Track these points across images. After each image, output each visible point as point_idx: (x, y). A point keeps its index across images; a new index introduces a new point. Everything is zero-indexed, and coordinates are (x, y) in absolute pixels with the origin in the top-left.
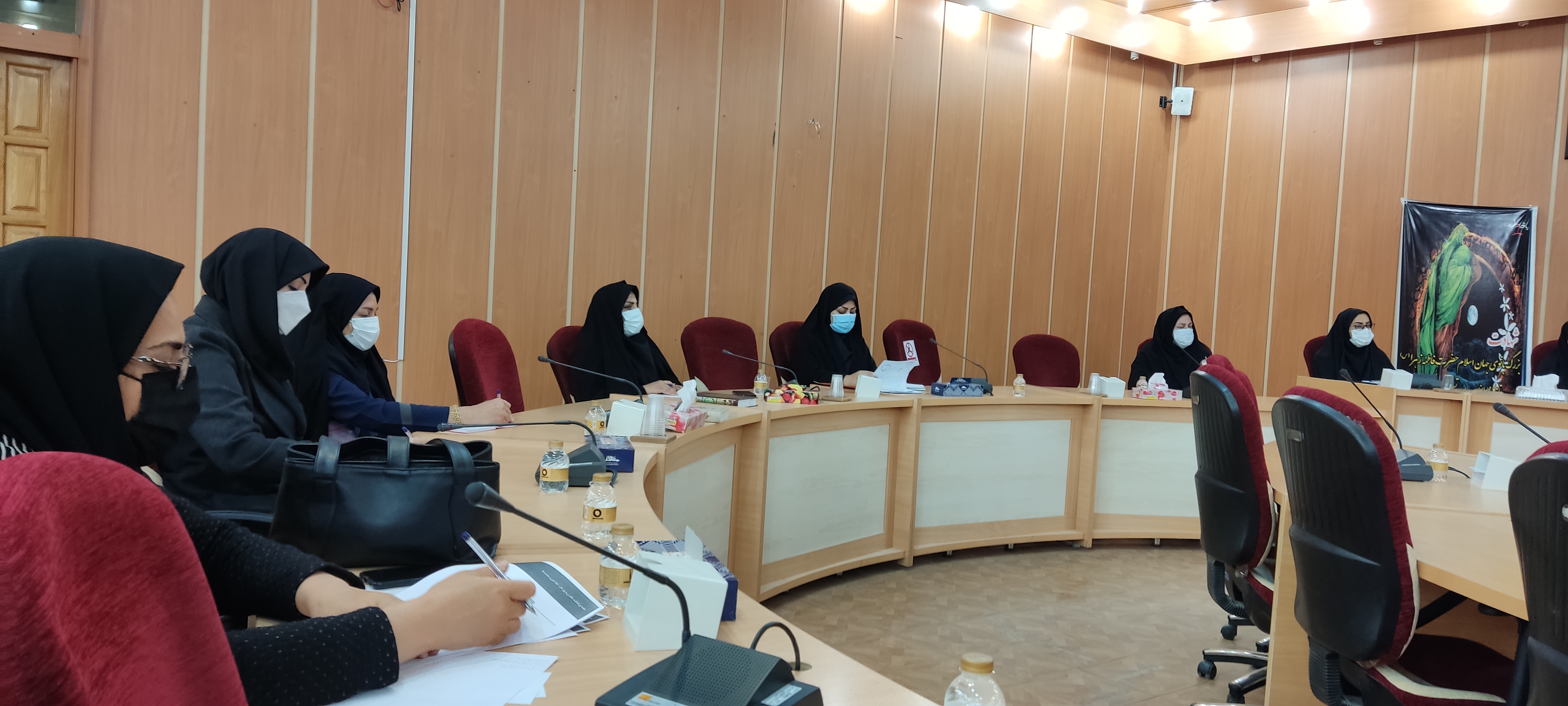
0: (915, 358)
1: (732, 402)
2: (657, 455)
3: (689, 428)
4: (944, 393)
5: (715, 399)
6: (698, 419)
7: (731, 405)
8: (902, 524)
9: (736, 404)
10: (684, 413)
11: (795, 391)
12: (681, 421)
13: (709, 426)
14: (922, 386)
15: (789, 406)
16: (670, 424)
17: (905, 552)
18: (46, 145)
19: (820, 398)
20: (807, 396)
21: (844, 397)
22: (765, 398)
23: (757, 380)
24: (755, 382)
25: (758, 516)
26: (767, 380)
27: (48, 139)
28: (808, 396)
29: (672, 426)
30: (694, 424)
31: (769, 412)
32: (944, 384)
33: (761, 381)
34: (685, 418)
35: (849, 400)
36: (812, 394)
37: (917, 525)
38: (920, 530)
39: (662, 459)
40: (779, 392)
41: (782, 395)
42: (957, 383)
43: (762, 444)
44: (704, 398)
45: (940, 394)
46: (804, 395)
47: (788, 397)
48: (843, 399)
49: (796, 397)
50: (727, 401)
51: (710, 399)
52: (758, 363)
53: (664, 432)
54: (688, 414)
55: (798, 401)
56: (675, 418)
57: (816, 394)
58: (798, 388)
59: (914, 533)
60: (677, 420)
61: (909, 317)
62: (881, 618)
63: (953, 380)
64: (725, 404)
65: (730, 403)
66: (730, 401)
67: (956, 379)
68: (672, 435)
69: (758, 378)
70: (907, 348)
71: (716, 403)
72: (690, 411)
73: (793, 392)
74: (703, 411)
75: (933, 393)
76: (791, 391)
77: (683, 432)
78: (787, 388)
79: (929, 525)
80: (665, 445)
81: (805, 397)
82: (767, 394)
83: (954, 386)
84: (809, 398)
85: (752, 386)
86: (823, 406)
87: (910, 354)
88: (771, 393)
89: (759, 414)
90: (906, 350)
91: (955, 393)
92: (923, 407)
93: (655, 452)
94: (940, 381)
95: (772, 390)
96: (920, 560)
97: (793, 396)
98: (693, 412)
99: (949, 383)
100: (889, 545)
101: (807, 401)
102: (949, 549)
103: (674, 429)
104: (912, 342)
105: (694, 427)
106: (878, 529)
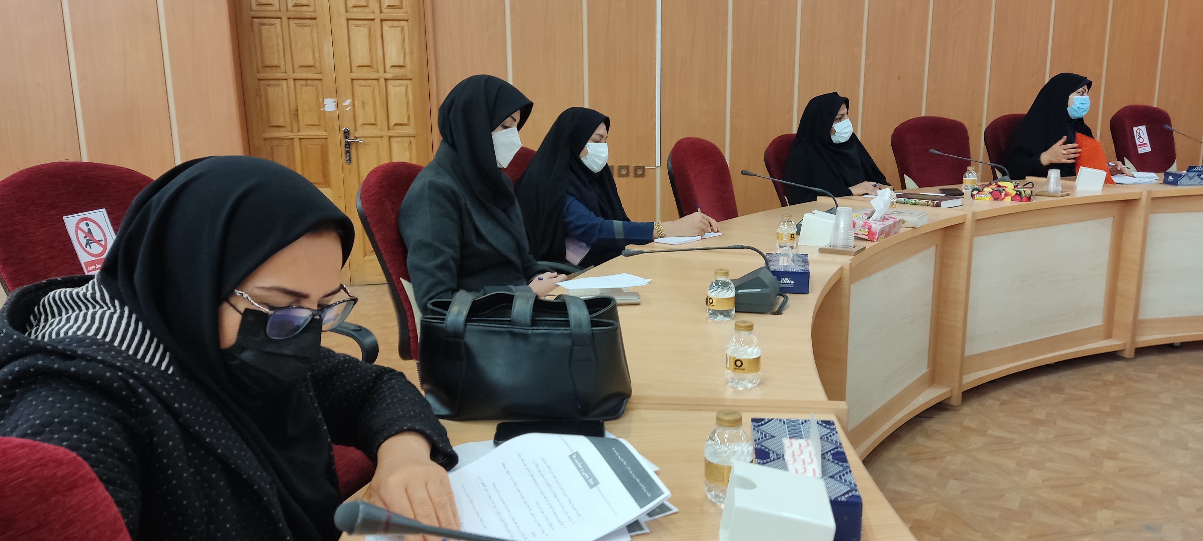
0: (1146, 144)
1: (935, 203)
2: (842, 269)
3: (881, 236)
4: (1179, 183)
5: (917, 200)
6: (892, 227)
7: (933, 206)
8: (1124, 316)
9: (938, 205)
10: (877, 222)
11: (1005, 189)
12: (873, 230)
13: (905, 232)
14: (1153, 175)
15: (999, 204)
16: (862, 233)
17: (1125, 344)
18: (406, 18)
19: (1034, 194)
20: (1018, 193)
21: (1061, 192)
22: (973, 196)
23: (966, 177)
24: (964, 178)
25: (961, 313)
26: (977, 177)
27: (408, 14)
28: (1020, 193)
29: (864, 235)
30: (886, 233)
31: (974, 214)
32: (1179, 173)
33: (971, 178)
34: (877, 227)
35: (1067, 195)
36: (1024, 191)
37: (1141, 317)
38: (1143, 321)
39: (846, 273)
40: (988, 190)
41: (990, 193)
42: (1195, 171)
43: (965, 244)
44: (907, 200)
45: (1174, 183)
46: (1016, 192)
47: (997, 195)
48: (1060, 194)
49: (1007, 195)
50: (930, 202)
51: (912, 201)
52: (970, 161)
53: (852, 242)
54: (881, 223)
55: (1008, 199)
56: (867, 227)
57: (1028, 191)
58: (1009, 186)
59: (1137, 325)
60: (869, 229)
61: (1140, 101)
62: (1094, 414)
63: (1190, 169)
64: (927, 205)
65: (932, 204)
66: (932, 202)
67: (1195, 167)
68: (861, 244)
69: (967, 176)
70: (1138, 134)
71: (919, 204)
72: (884, 219)
73: (1004, 190)
74: (899, 217)
75: (1166, 182)
76: (1001, 189)
77: (875, 240)
78: (997, 186)
79: (1154, 316)
80: (852, 257)
81: (1016, 194)
82: (975, 192)
83: (1191, 174)
84: (1020, 195)
85: (961, 182)
86: (1037, 202)
87: (1141, 140)
88: (979, 191)
89: (963, 215)
90: (1136, 136)
91: (1191, 182)
92: (1153, 199)
93: (840, 266)
94: (1173, 169)
95: (980, 189)
96: (1142, 351)
97: (1003, 194)
98: (887, 219)
99: (1186, 172)
100: (1108, 335)
101: (1018, 198)
102: (1177, 341)
103: (867, 237)
104: (1143, 128)
105: (887, 235)
106: (1097, 320)
